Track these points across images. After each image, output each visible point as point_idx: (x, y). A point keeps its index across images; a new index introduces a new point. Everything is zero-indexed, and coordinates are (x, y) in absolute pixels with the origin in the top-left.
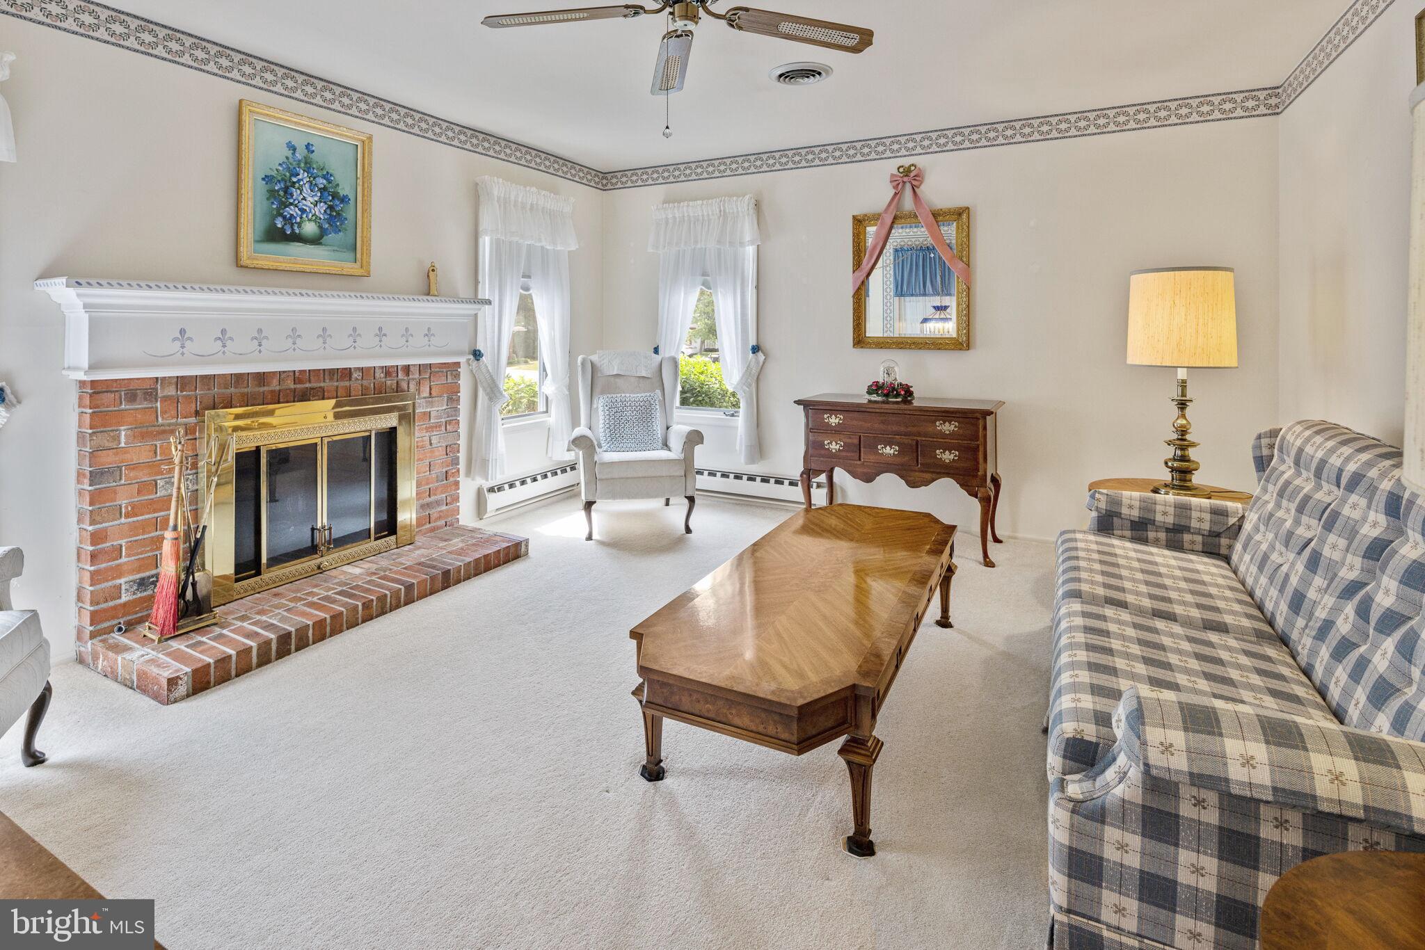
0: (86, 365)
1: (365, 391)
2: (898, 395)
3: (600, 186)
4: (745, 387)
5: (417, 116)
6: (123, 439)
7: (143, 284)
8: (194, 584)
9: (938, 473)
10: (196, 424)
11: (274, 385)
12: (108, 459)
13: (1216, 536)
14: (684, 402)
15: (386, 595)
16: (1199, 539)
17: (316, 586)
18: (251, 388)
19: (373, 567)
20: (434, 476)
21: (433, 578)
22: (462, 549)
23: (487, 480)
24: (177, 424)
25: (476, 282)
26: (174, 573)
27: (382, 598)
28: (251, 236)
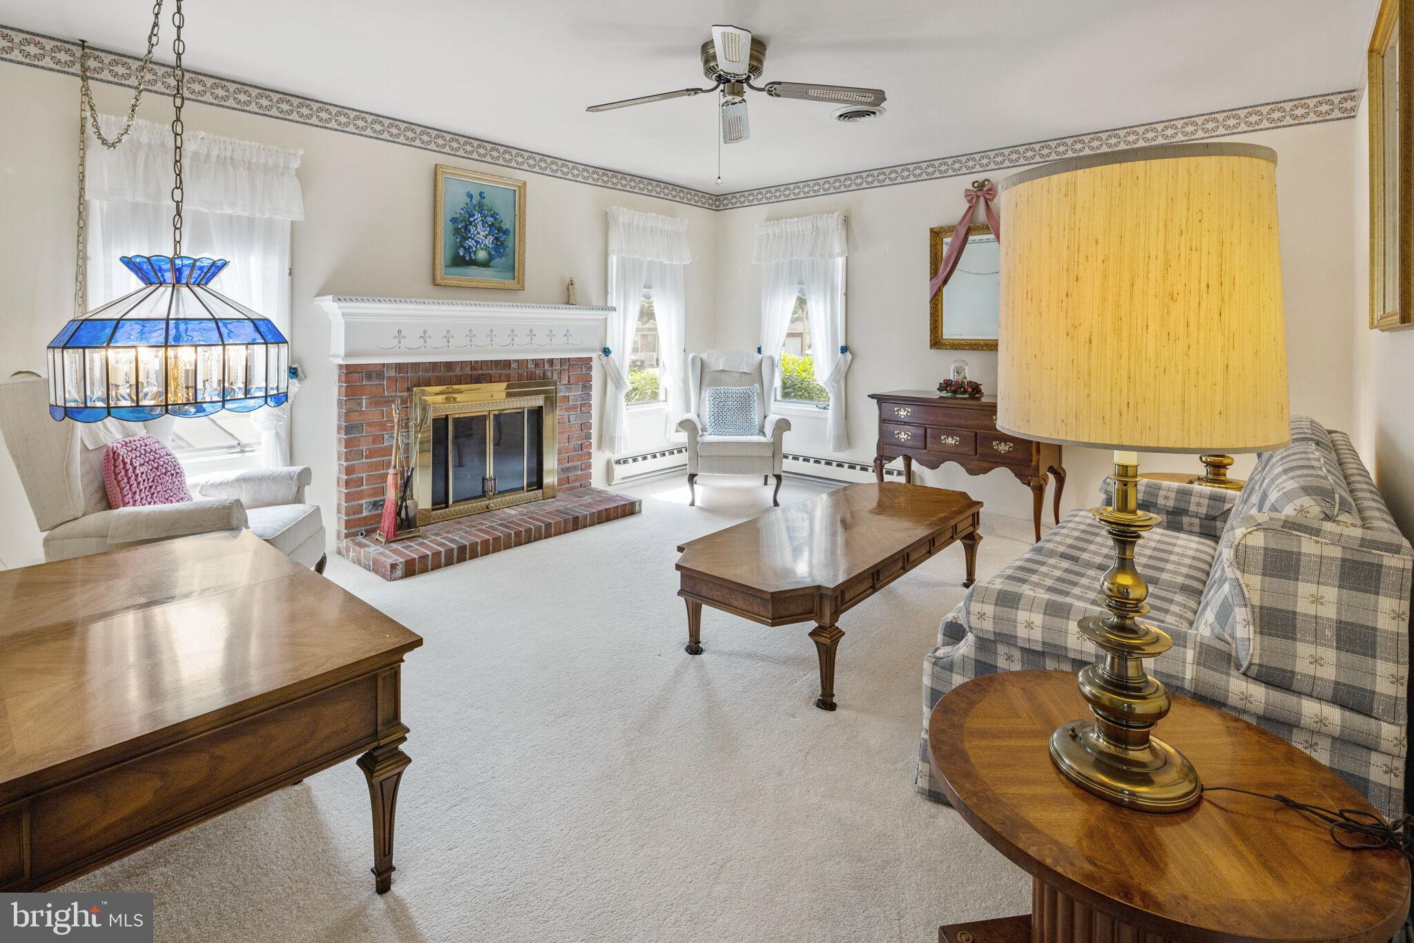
0: (343, 355)
1: (520, 377)
2: (965, 392)
3: (713, 207)
4: (833, 383)
5: (560, 163)
6: (364, 406)
7: (376, 299)
8: (406, 507)
9: (995, 463)
10: (408, 397)
11: (458, 371)
12: (356, 418)
13: (1212, 520)
14: (786, 395)
15: (531, 529)
16: (1197, 521)
17: (485, 520)
18: (443, 373)
19: (525, 511)
20: (572, 446)
21: (566, 521)
22: (590, 503)
23: (614, 453)
24: (396, 396)
25: (606, 293)
26: (394, 498)
27: (528, 531)
28: (443, 262)
